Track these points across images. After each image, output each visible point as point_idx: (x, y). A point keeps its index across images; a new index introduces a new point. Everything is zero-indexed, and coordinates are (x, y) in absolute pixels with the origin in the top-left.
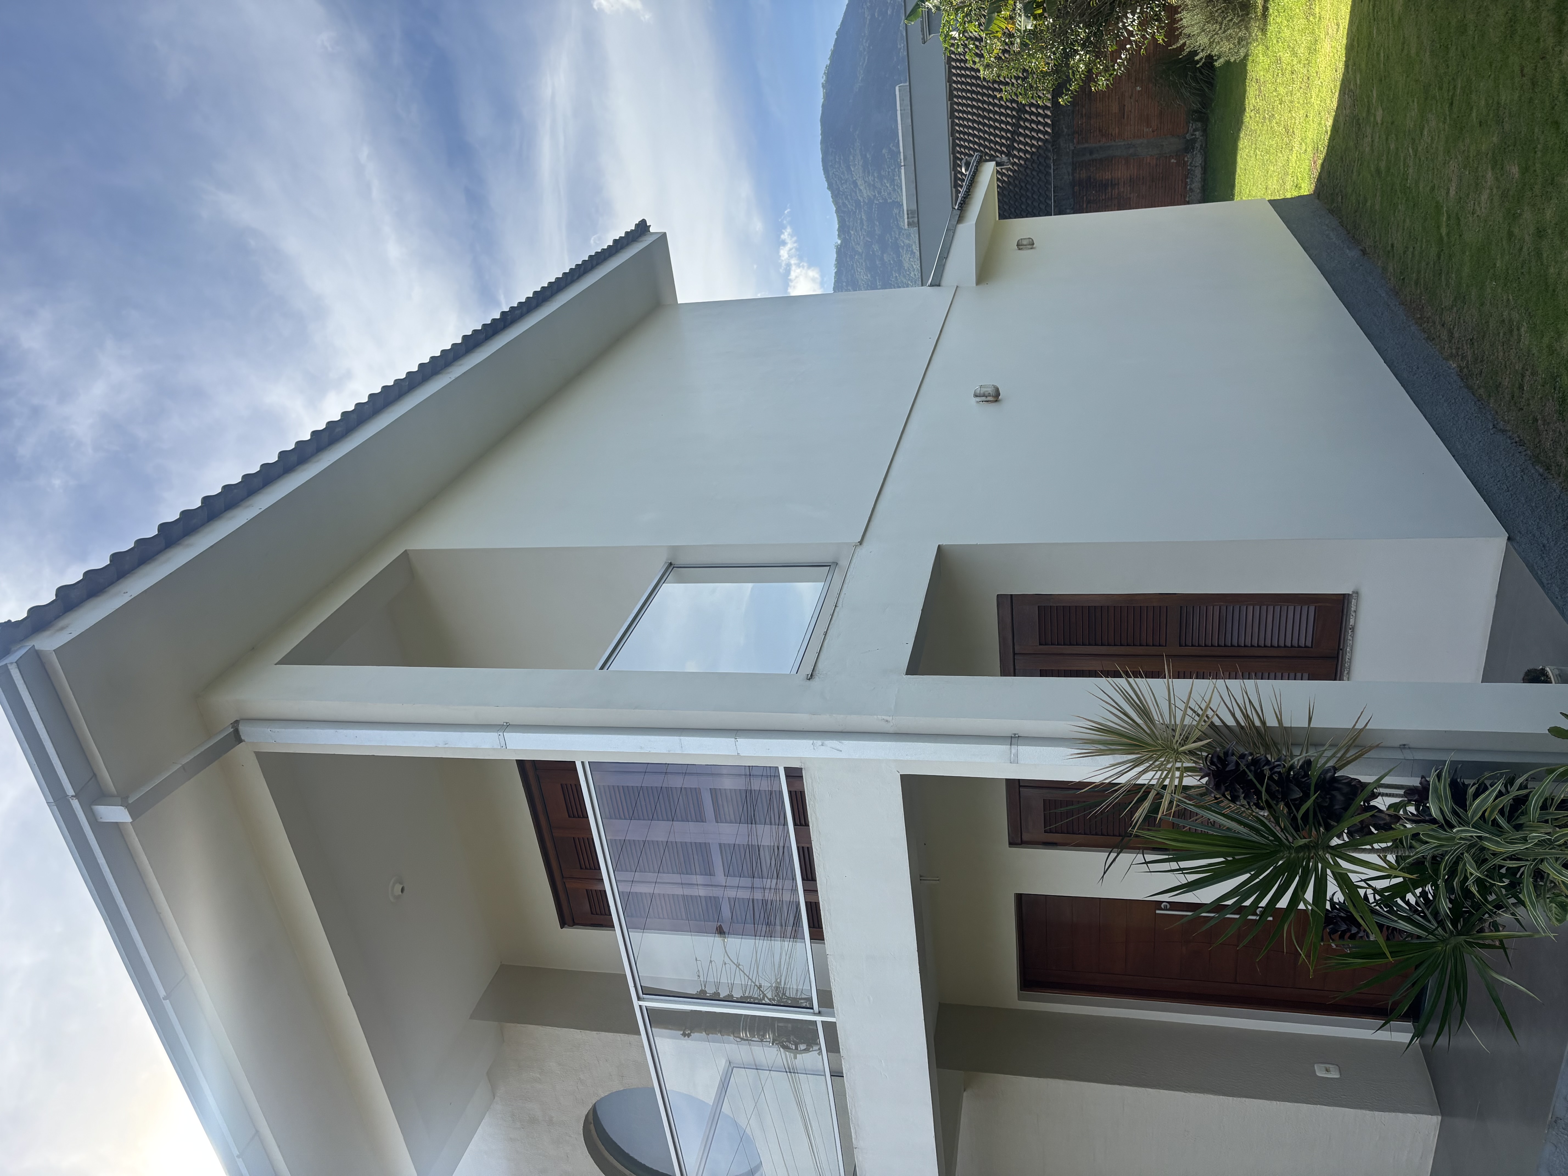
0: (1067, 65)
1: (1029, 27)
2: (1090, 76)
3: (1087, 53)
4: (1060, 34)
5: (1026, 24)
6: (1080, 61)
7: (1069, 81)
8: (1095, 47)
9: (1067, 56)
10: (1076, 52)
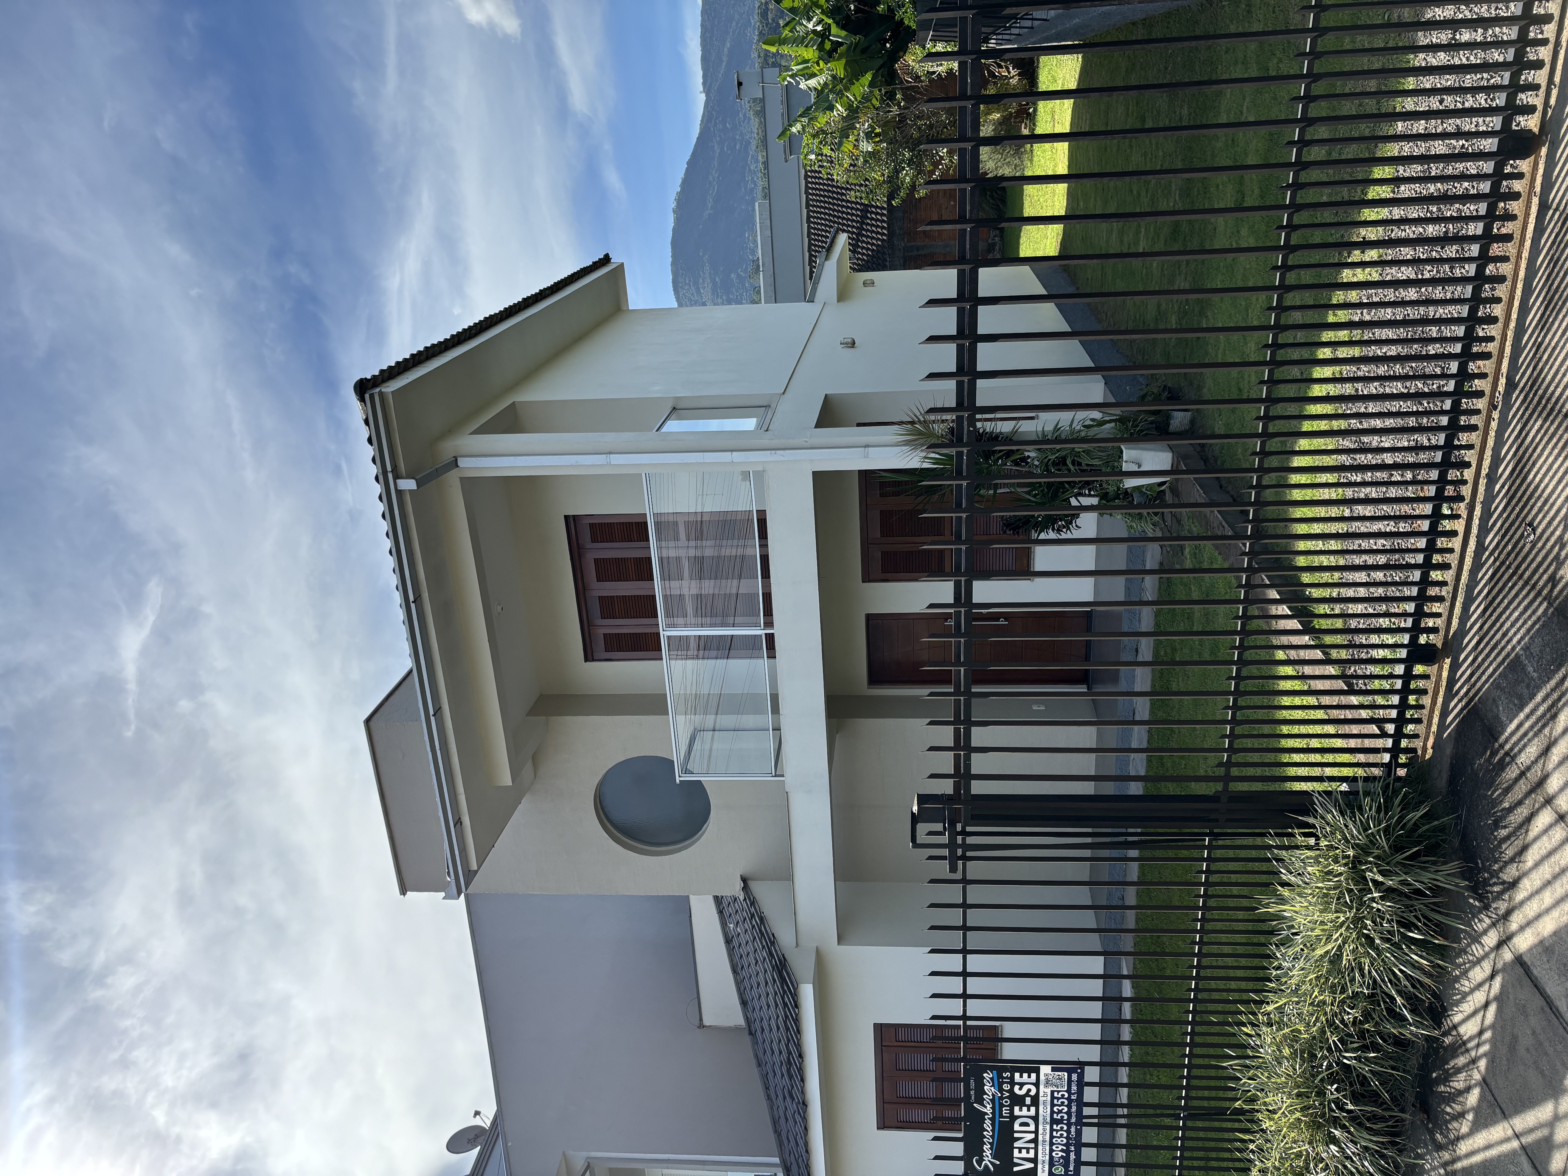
0: (898, 178)
1: (870, 149)
2: (913, 187)
3: (912, 169)
4: (892, 154)
5: (867, 147)
6: (907, 175)
7: (899, 188)
8: (917, 166)
9: (897, 171)
10: (903, 168)
